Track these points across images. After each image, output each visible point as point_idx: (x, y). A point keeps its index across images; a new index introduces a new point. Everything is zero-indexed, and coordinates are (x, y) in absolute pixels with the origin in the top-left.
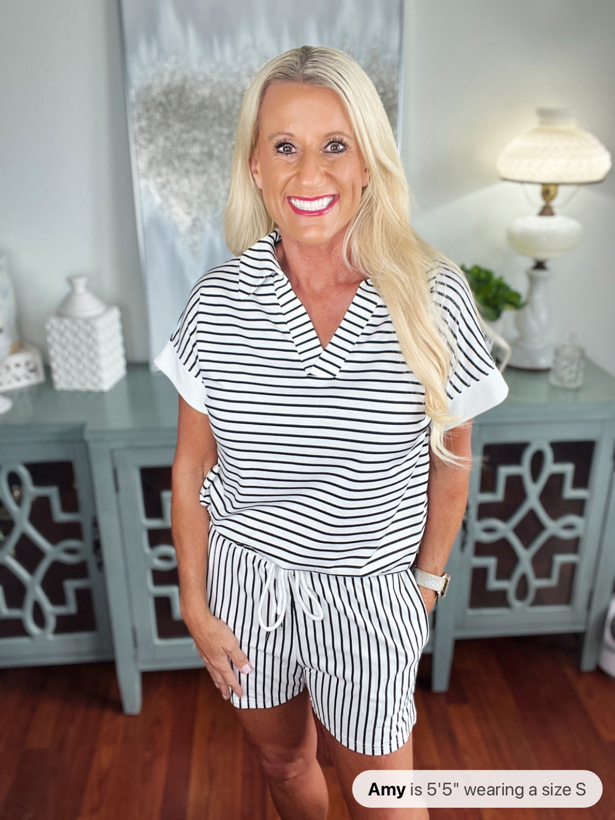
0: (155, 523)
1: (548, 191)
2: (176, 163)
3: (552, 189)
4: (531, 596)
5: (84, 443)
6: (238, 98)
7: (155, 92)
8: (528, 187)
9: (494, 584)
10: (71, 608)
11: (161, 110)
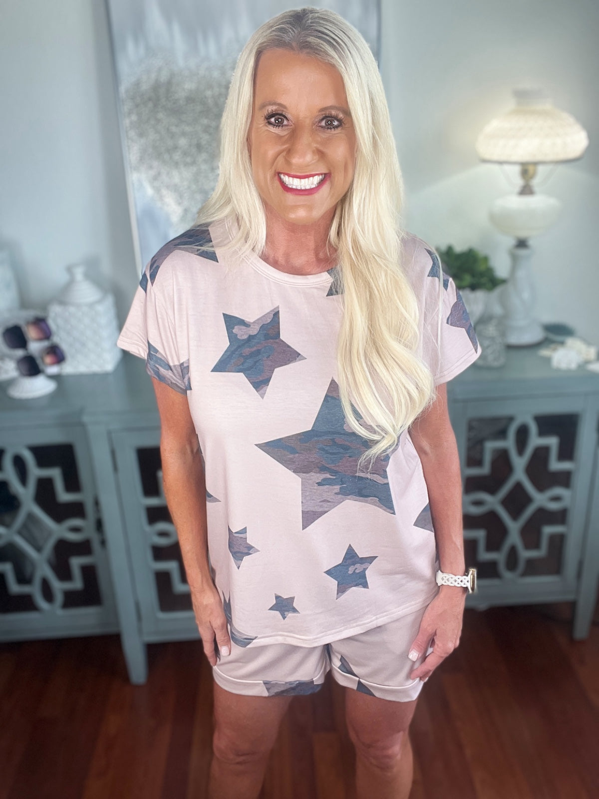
0: (153, 502)
1: (527, 170)
2: (166, 156)
3: (531, 168)
4: (521, 566)
5: (82, 425)
6: (223, 90)
7: (145, 87)
8: (507, 167)
9: (483, 555)
10: (77, 584)
11: (150, 105)
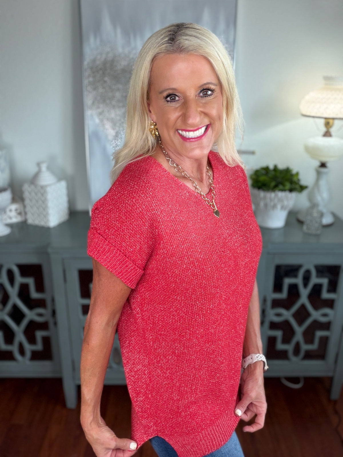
0: (85, 302)
2: (108, 102)
3: (331, 121)
4: (302, 354)
5: (47, 254)
7: (98, 62)
9: (280, 346)
10: (39, 347)
11: (101, 72)
